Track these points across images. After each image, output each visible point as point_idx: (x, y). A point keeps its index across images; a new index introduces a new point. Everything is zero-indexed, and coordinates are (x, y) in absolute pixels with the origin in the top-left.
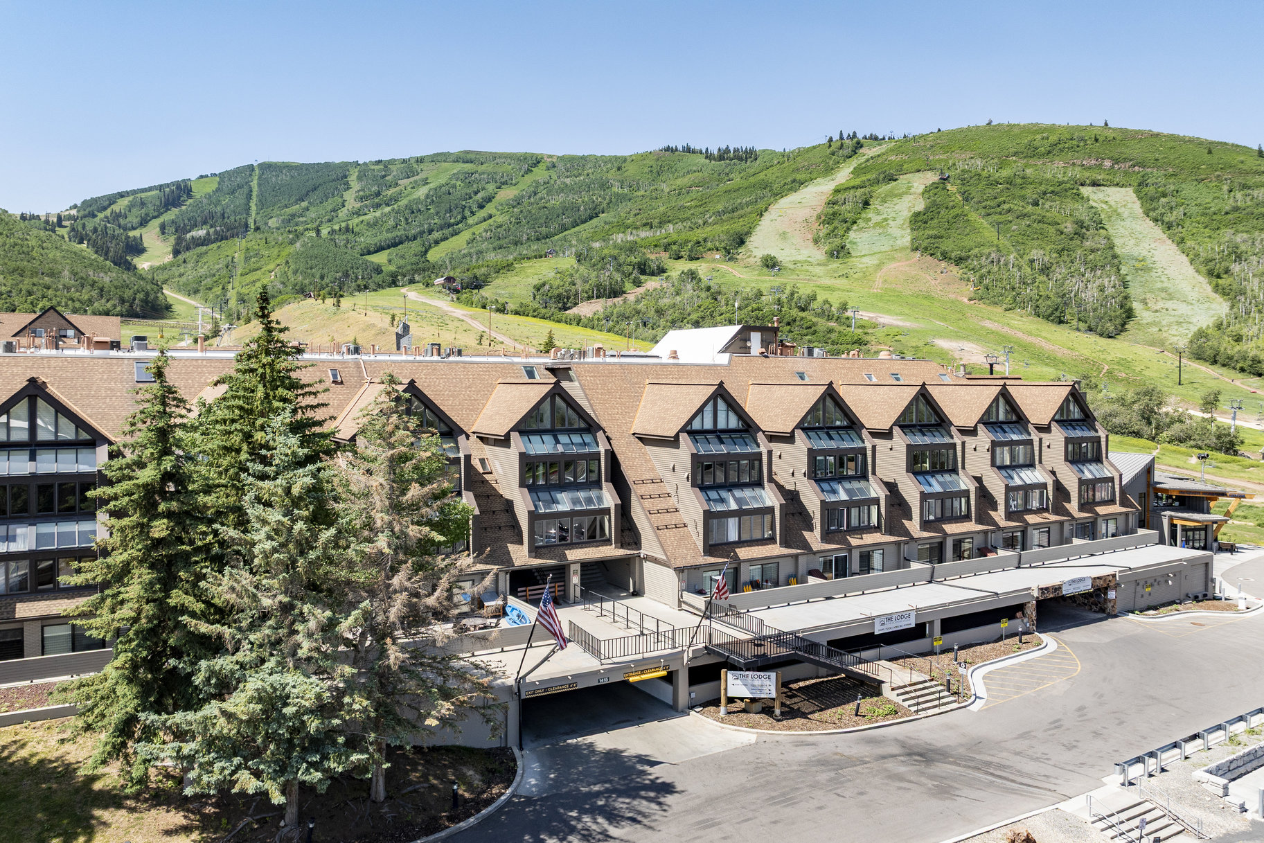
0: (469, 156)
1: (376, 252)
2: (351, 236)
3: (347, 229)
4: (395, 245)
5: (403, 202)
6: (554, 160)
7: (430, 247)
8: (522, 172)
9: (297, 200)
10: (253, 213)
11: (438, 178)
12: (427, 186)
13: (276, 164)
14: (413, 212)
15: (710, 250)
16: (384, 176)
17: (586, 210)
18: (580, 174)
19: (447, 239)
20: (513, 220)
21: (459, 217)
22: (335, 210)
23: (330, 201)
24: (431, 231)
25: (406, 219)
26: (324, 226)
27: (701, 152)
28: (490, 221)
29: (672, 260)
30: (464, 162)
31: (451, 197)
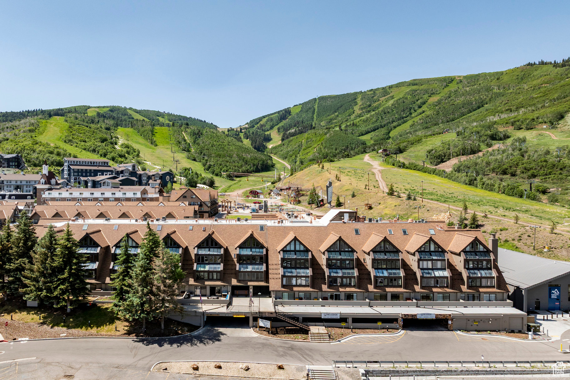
0: (415, 82)
1: (365, 134)
2: (354, 128)
3: (353, 124)
4: (374, 130)
5: (380, 109)
6: (461, 78)
7: (391, 130)
8: (443, 87)
9: (333, 112)
10: (315, 120)
11: (398, 94)
12: (393, 100)
13: (325, 96)
14: (385, 113)
15: (540, 123)
16: (373, 97)
17: (476, 103)
18: (475, 84)
19: (400, 125)
20: (435, 113)
21: (408, 113)
22: (349, 115)
23: (348, 111)
24: (393, 122)
25: (382, 117)
26: (344, 123)
27: (551, 63)
28: (423, 115)
29: (516, 131)
30: (413, 85)
31: (405, 104)
